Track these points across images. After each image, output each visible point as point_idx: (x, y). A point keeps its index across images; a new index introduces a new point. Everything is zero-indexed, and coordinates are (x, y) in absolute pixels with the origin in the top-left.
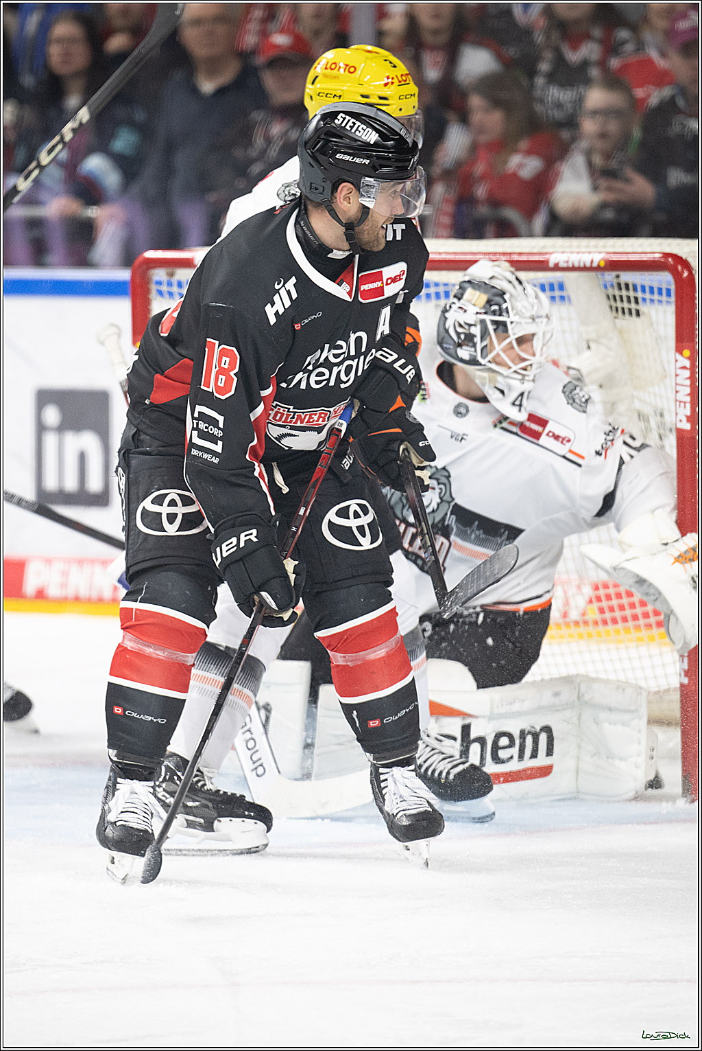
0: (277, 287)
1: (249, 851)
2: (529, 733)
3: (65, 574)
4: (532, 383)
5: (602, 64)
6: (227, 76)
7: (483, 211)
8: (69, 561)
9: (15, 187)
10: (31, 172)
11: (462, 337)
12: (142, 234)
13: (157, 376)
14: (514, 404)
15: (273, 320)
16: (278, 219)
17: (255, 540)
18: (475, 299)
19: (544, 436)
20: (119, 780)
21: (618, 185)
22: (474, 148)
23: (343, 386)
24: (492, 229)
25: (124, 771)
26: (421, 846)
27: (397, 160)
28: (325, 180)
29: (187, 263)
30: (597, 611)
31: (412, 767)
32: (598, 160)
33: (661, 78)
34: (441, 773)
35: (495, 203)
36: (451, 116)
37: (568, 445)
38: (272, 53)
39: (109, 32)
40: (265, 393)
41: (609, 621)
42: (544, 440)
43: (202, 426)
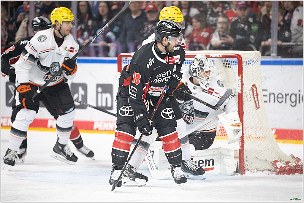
0: (149, 60)
1: (142, 186)
2: (208, 160)
3: (103, 125)
4: (209, 82)
5: (222, 12)
6: (138, 14)
7: (196, 44)
8: (104, 122)
9: (91, 40)
10: (95, 37)
11: (194, 71)
12: (120, 50)
13: (125, 80)
14: (205, 86)
15: (148, 68)
16: (150, 45)
17: (143, 116)
18: (197, 63)
19: (213, 93)
20: (114, 170)
21: (225, 39)
22: (194, 30)
23: (165, 82)
24: (198, 48)
25: (115, 168)
26: (182, 185)
27: (176, 32)
28: (160, 37)
29: (130, 56)
30: (221, 133)
31: (180, 167)
32: (221, 33)
33: (235, 15)
34: (193, 169)
35: (198, 43)
36: (189, 23)
37: (219, 94)
38: (149, 9)
39: (113, 5)
40: (146, 84)
41: (223, 135)
42: (213, 94)
43: (132, 91)
